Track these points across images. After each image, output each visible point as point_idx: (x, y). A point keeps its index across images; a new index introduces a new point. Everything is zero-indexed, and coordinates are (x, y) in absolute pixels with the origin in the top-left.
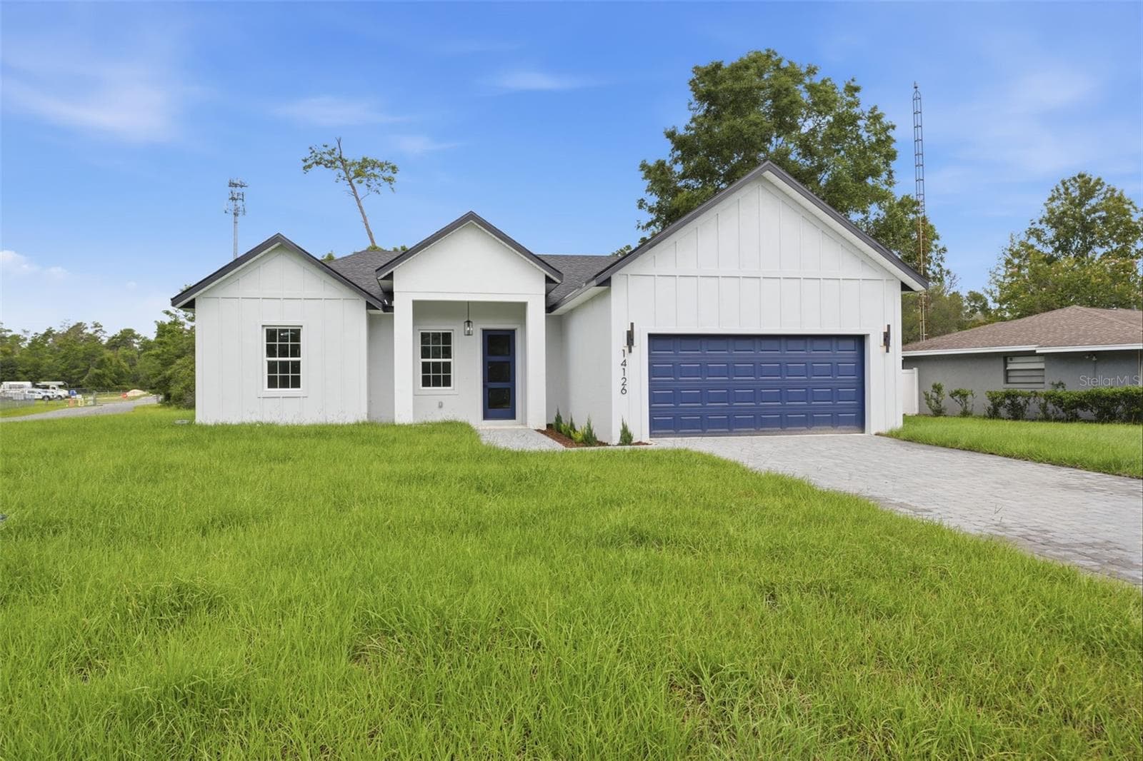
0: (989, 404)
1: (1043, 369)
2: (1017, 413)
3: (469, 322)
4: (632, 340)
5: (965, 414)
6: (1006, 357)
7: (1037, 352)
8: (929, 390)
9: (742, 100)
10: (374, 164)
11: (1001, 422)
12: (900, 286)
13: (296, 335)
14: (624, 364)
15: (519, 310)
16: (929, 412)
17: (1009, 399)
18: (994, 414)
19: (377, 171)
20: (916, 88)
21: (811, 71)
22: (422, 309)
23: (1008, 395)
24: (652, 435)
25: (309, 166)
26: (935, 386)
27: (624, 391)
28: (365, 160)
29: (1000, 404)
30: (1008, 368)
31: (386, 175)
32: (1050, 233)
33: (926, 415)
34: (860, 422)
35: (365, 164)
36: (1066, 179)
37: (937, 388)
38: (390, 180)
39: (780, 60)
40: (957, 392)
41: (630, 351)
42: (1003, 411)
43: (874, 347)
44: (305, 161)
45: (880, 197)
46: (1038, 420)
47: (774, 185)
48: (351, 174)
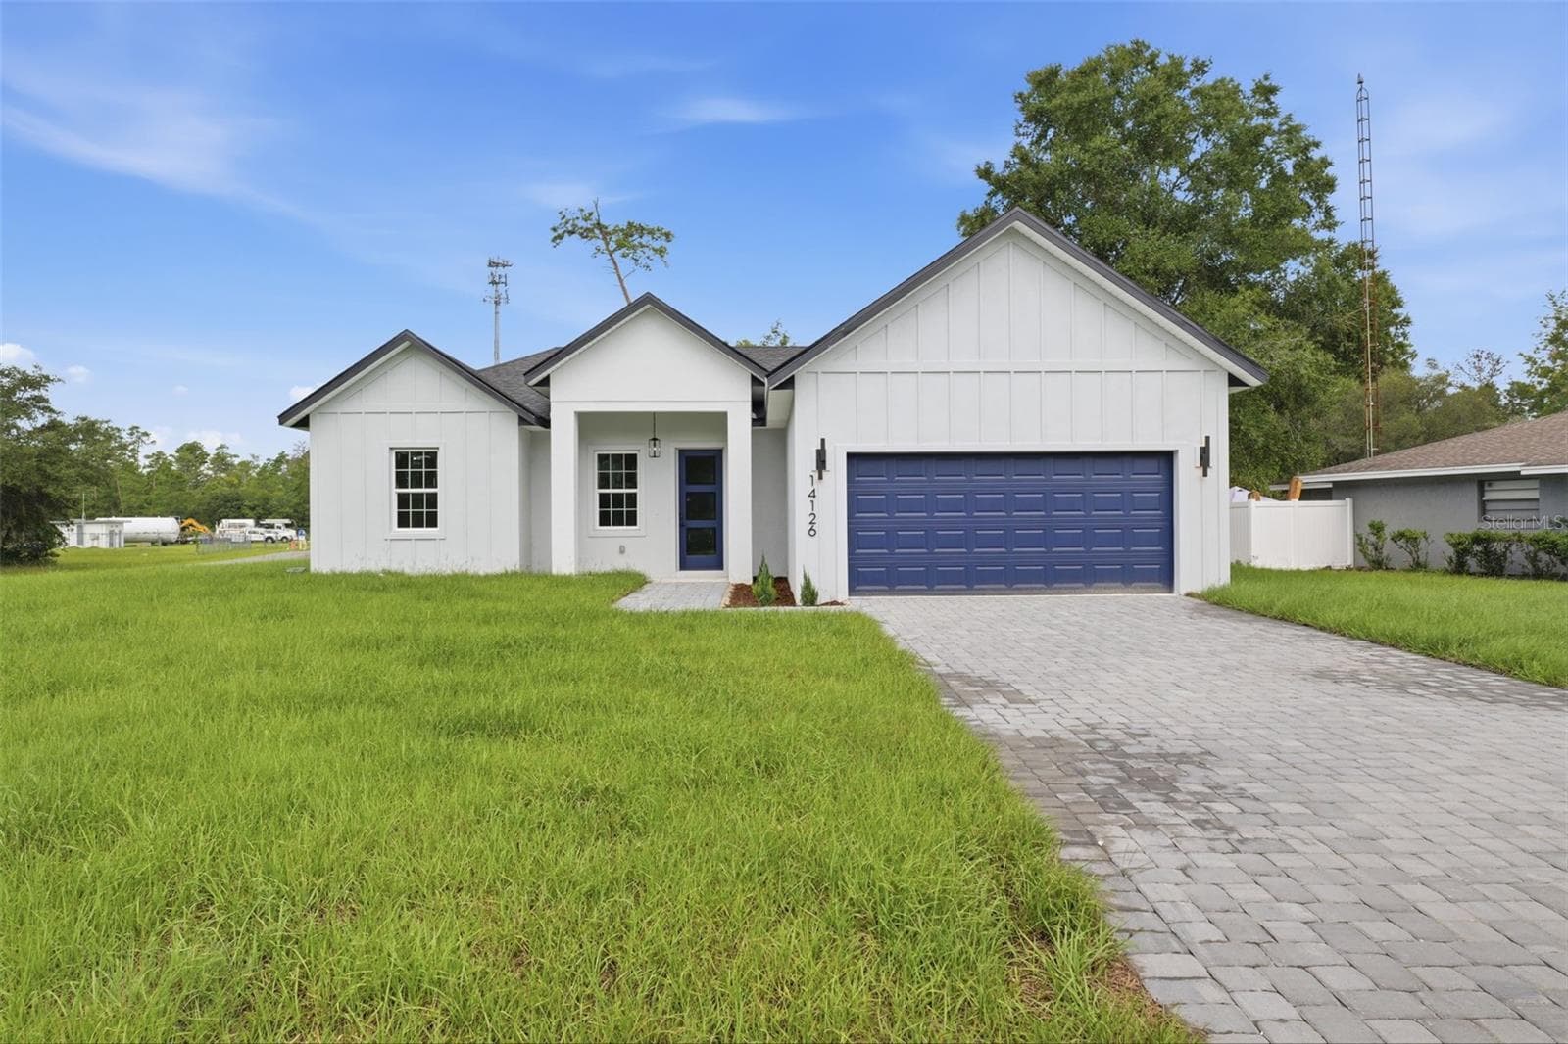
0: (1451, 552)
1: (1536, 500)
2: (1494, 566)
3: (654, 439)
4: (824, 462)
5: (1418, 566)
6: (1482, 482)
7: (1523, 473)
8: (1365, 531)
10: (641, 230)
11: (1466, 580)
12: (1226, 380)
13: (432, 459)
14: (813, 495)
16: (1365, 564)
17: (1478, 544)
18: (1459, 568)
19: (646, 239)
20: (1361, 83)
21: (1200, 68)
23: (1477, 539)
24: (853, 590)
25: (561, 237)
26: (1372, 526)
27: (812, 532)
28: (631, 225)
29: (1466, 552)
30: (1484, 499)
31: (657, 245)
33: (1360, 569)
34: (1165, 575)
35: (633, 230)
37: (1377, 529)
38: (661, 252)
39: (1154, 56)
40: (1402, 535)
41: (821, 477)
42: (1472, 563)
43: (1186, 468)
44: (554, 230)
45: (1301, 247)
46: (1524, 576)
47: (1028, 239)
48: (612, 246)
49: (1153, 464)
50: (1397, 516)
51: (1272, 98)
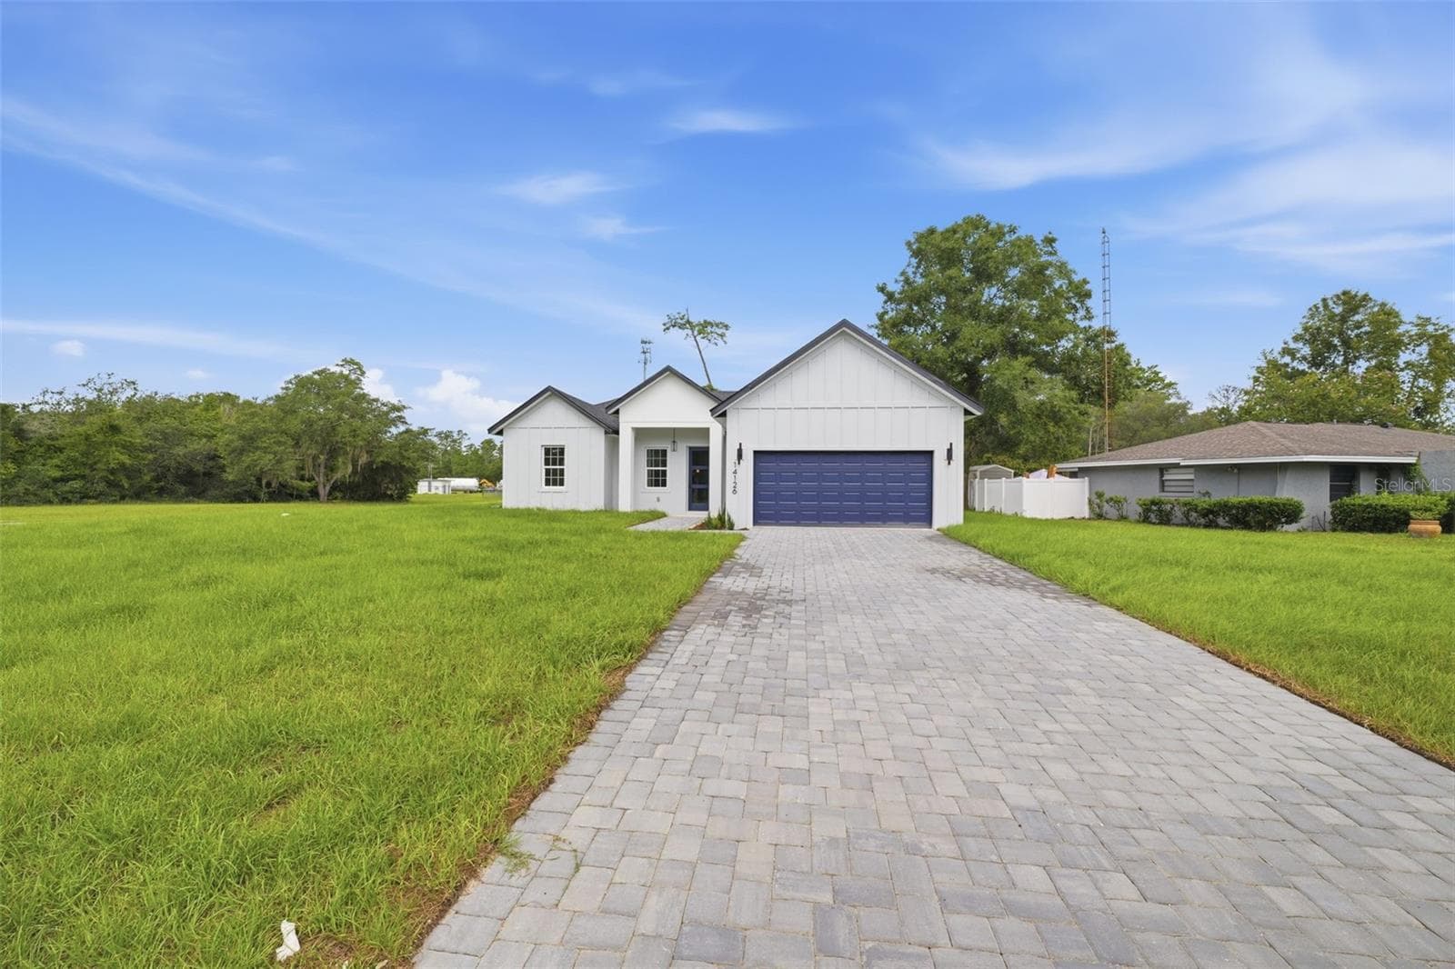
0: (1140, 510)
1: (1192, 480)
2: (1165, 519)
3: (674, 442)
4: (742, 455)
5: (1123, 518)
6: (1162, 469)
7: (1182, 464)
8: (1094, 496)
10: (712, 324)
11: (1151, 526)
12: (963, 411)
13: (562, 451)
14: (735, 472)
15: (704, 433)
16: (1094, 516)
17: (1155, 505)
18: (1145, 519)
19: (714, 329)
20: (1104, 232)
23: (1153, 503)
24: (755, 523)
25: (668, 329)
26: (1098, 493)
27: (735, 491)
28: (705, 321)
29: (1148, 510)
30: (1163, 478)
31: (720, 331)
32: (1306, 351)
33: (1093, 519)
34: (928, 519)
35: (707, 324)
36: (1328, 296)
37: (1101, 495)
38: (722, 336)
40: (1112, 499)
41: (740, 463)
42: (1153, 517)
43: (940, 461)
44: (664, 325)
46: (1182, 525)
47: (852, 337)
48: (696, 333)
49: (922, 458)
50: (1112, 488)
51: (1054, 245)
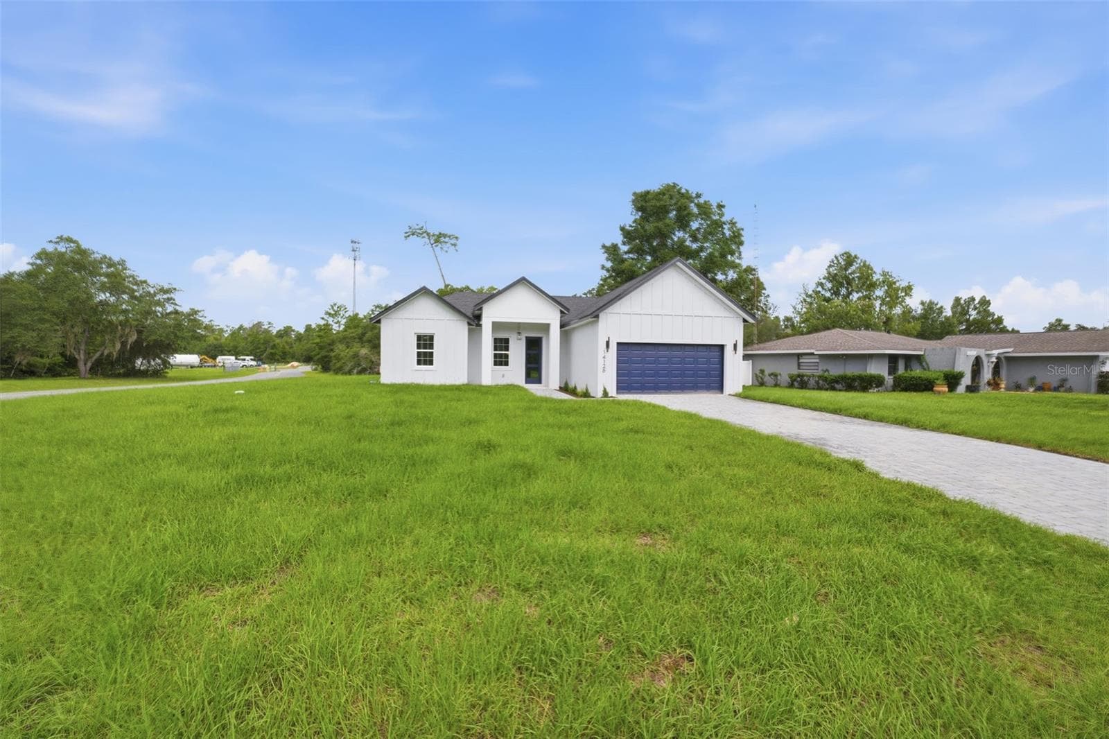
0: (789, 380)
1: (818, 363)
2: (803, 385)
3: (519, 333)
4: (609, 345)
5: (776, 385)
6: (799, 356)
8: (758, 373)
9: (662, 212)
10: (445, 236)
11: (795, 390)
12: (742, 320)
13: (431, 338)
14: (604, 357)
15: (546, 328)
16: (757, 384)
17: (799, 378)
18: (791, 386)
19: (447, 239)
21: (698, 196)
22: (497, 326)
23: (799, 376)
24: (618, 393)
25: (408, 236)
26: (761, 370)
27: (604, 371)
28: (440, 234)
29: (795, 380)
30: (800, 362)
31: (452, 242)
32: (829, 285)
33: (756, 386)
34: (720, 387)
35: (441, 235)
37: (762, 371)
38: (455, 245)
39: (681, 189)
40: (772, 374)
41: (607, 351)
42: (796, 384)
43: (728, 351)
44: (406, 233)
45: (734, 266)
46: (814, 389)
47: (682, 269)
48: (432, 242)
49: (717, 349)
50: (769, 367)
51: (723, 209)
